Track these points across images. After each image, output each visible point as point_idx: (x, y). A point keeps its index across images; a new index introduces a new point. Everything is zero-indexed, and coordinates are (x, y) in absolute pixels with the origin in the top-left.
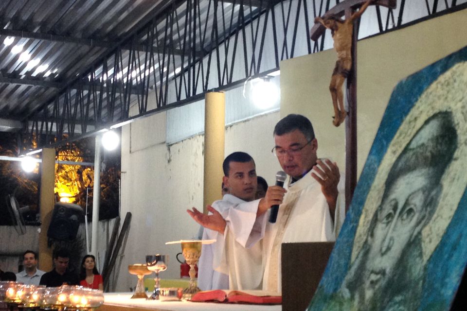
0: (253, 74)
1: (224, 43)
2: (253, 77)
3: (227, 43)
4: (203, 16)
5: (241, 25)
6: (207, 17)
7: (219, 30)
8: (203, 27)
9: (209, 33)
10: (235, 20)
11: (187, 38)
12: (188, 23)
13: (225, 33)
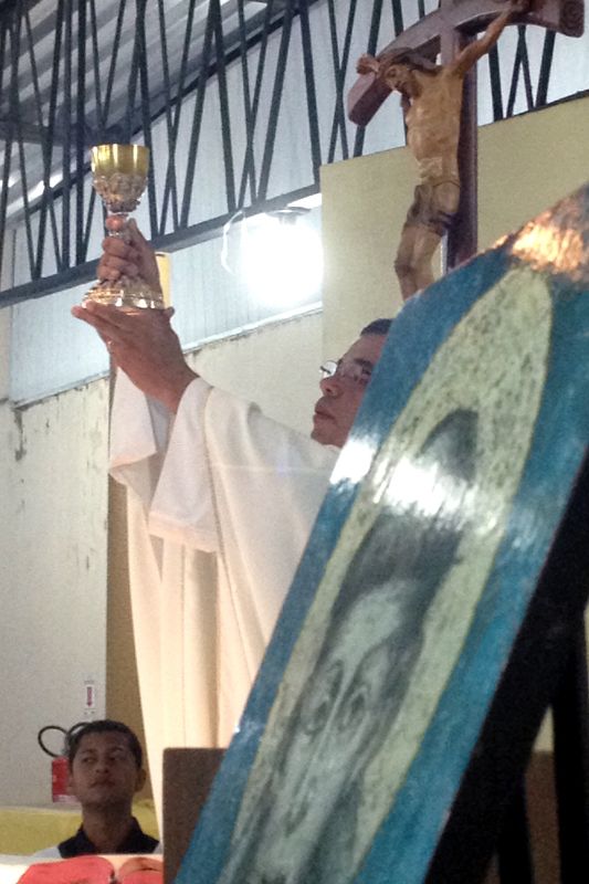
0: (248, 202)
1: (164, 115)
2: (250, 212)
3: (173, 114)
4: (106, 34)
5: (213, 61)
6: (118, 37)
7: (150, 74)
8: (105, 66)
9: (121, 86)
10: (197, 45)
11: (60, 99)
12: (63, 52)
13: (167, 82)
